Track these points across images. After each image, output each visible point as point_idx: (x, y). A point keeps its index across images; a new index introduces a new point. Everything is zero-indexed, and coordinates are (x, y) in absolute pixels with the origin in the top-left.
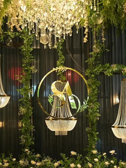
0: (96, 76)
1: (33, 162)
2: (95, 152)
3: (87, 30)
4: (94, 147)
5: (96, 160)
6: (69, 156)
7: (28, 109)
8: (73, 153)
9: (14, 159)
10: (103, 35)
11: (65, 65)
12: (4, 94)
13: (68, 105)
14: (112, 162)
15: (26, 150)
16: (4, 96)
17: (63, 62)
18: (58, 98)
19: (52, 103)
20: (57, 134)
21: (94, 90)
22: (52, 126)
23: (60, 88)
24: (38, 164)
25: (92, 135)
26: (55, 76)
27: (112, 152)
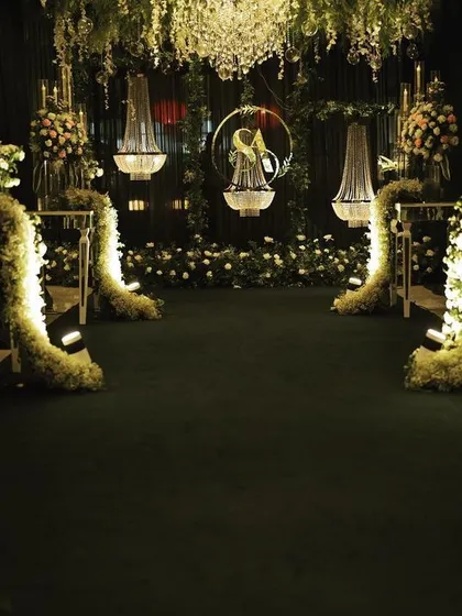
0: (303, 120)
1: (207, 253)
2: (301, 237)
3: (282, 63)
4: (300, 230)
5: (302, 247)
6: (262, 243)
7: (198, 173)
8: (268, 239)
9: (179, 250)
10: (316, 50)
11: (255, 102)
12: (158, 150)
13: (260, 168)
14: (326, 250)
15: (197, 236)
16: (157, 154)
17: (251, 96)
18: (244, 155)
19: (235, 164)
20: (242, 215)
21: (299, 142)
22: (234, 201)
23: (248, 140)
24: (216, 255)
25: (297, 212)
26: (238, 122)
27: (328, 237)
